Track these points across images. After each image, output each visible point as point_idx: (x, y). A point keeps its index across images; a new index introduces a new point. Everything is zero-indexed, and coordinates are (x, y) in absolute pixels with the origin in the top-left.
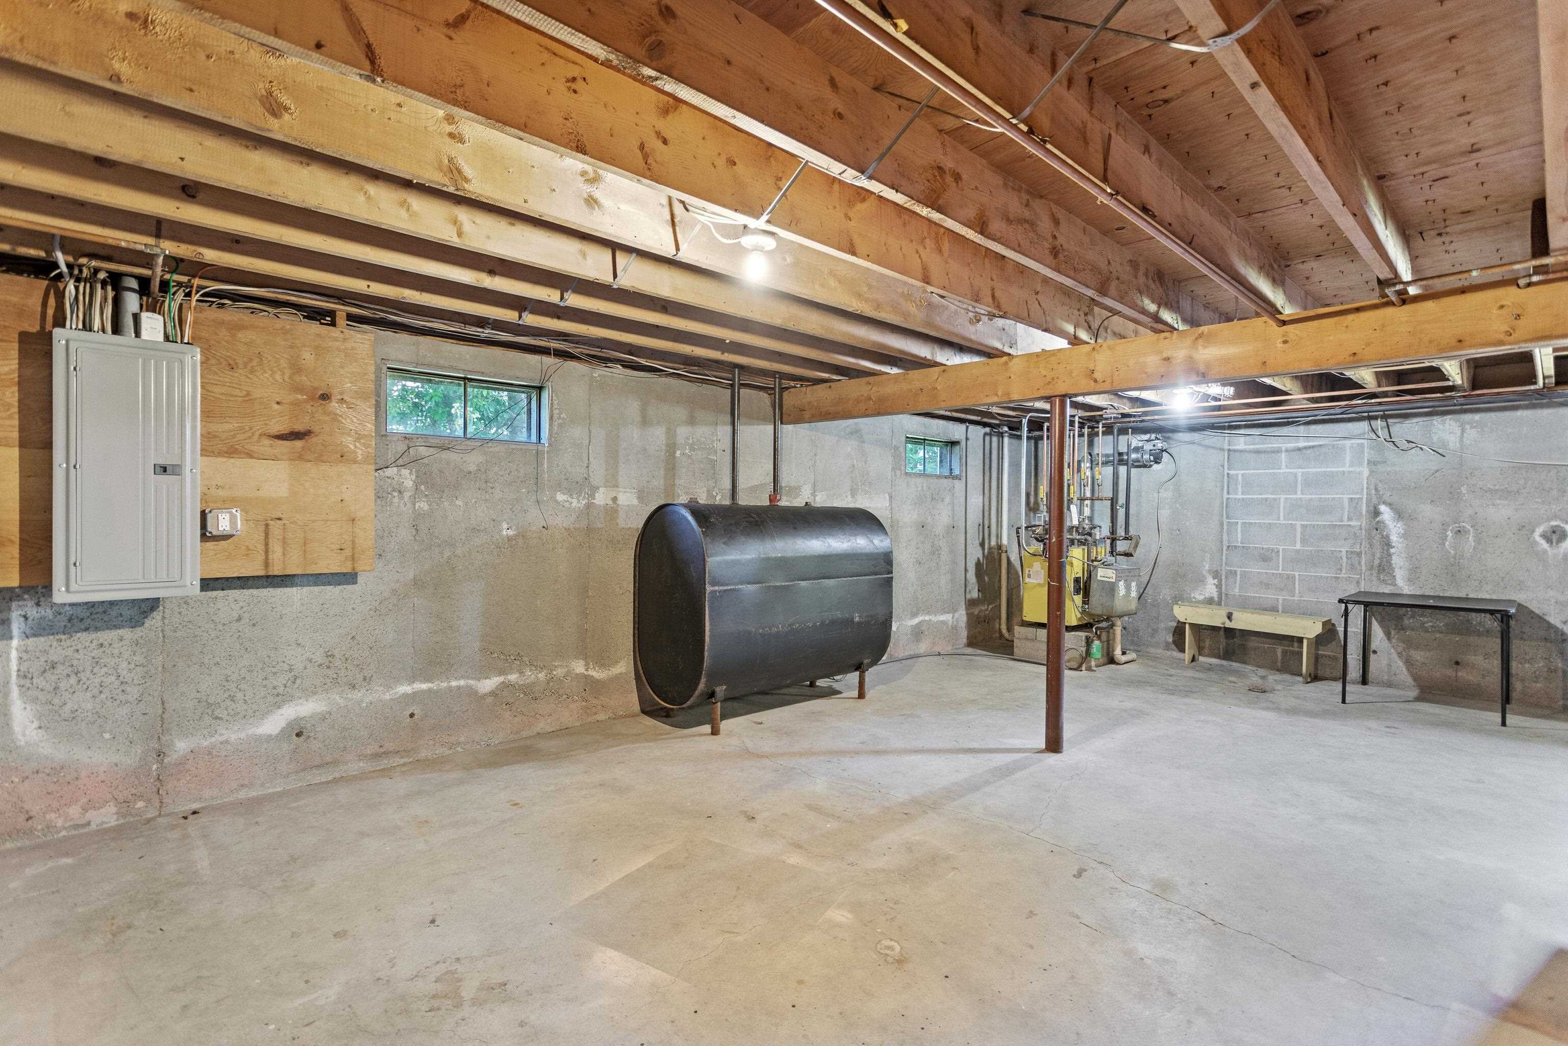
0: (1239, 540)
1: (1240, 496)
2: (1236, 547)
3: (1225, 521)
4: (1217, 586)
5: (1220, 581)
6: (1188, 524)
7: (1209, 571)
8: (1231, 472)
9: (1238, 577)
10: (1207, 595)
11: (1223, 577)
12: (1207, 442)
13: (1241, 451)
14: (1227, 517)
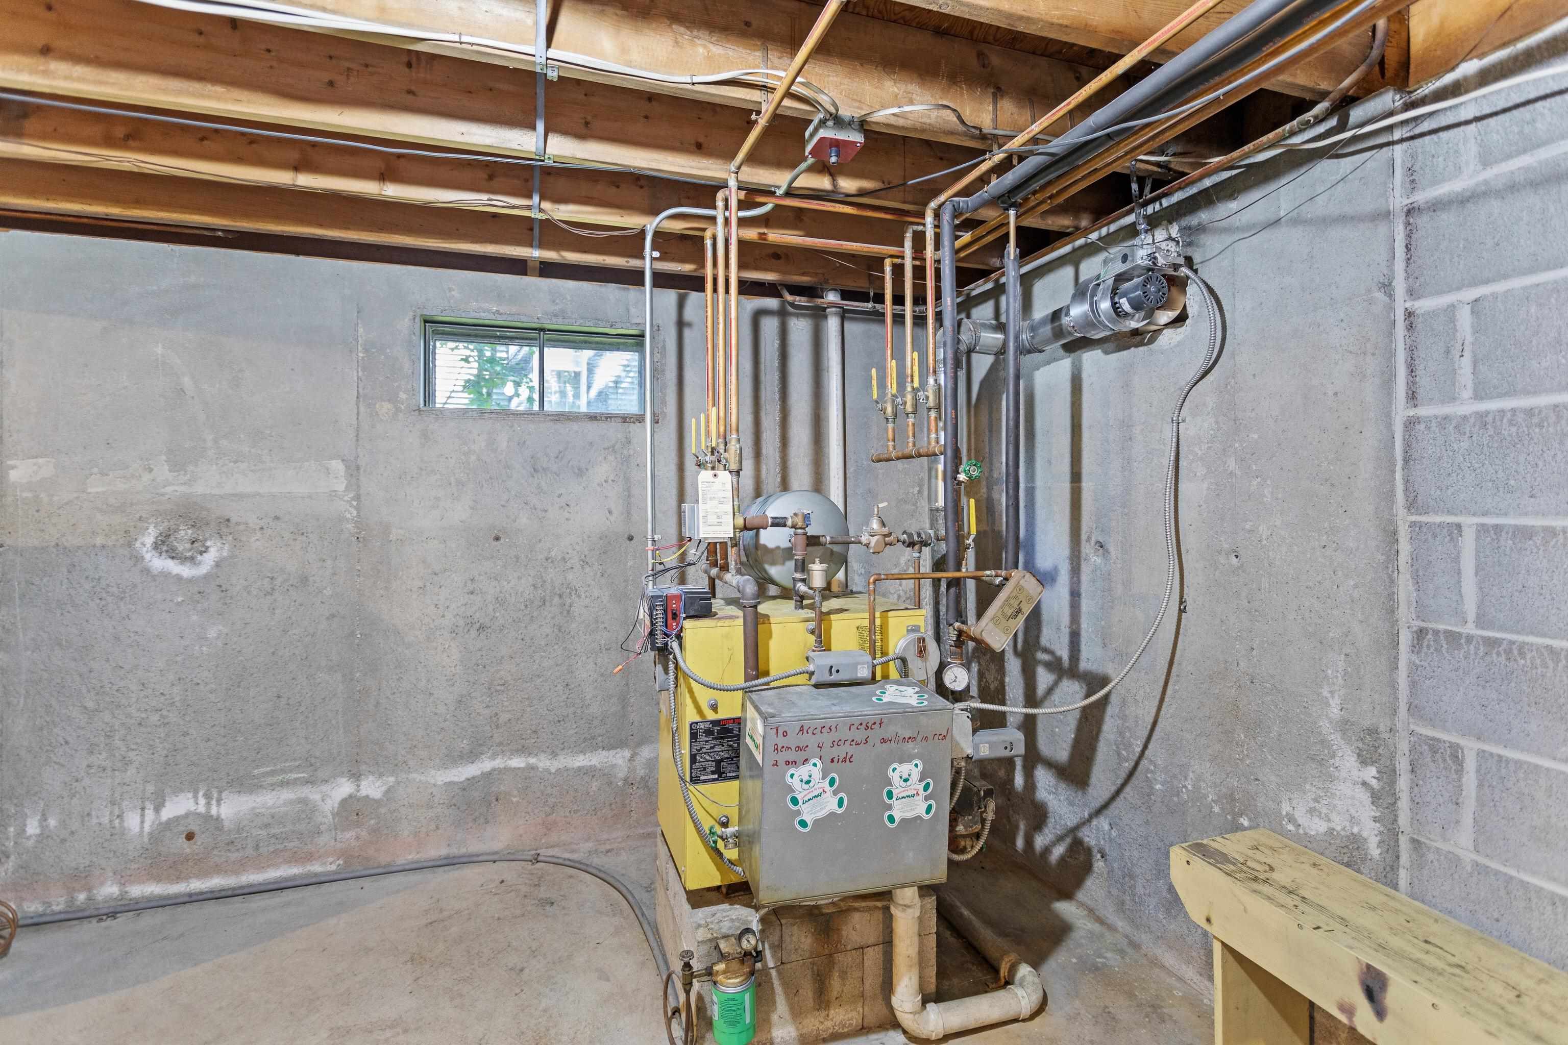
0: (1470, 608)
1: (1466, 407)
2: (1453, 638)
3: (1403, 519)
4: (1376, 797)
5: (1389, 775)
6: (1263, 530)
7: (1344, 726)
8: (1423, 305)
9: (1470, 779)
10: (1339, 823)
11: (1403, 765)
12: (1320, 207)
13: (1463, 200)
14: (1412, 505)
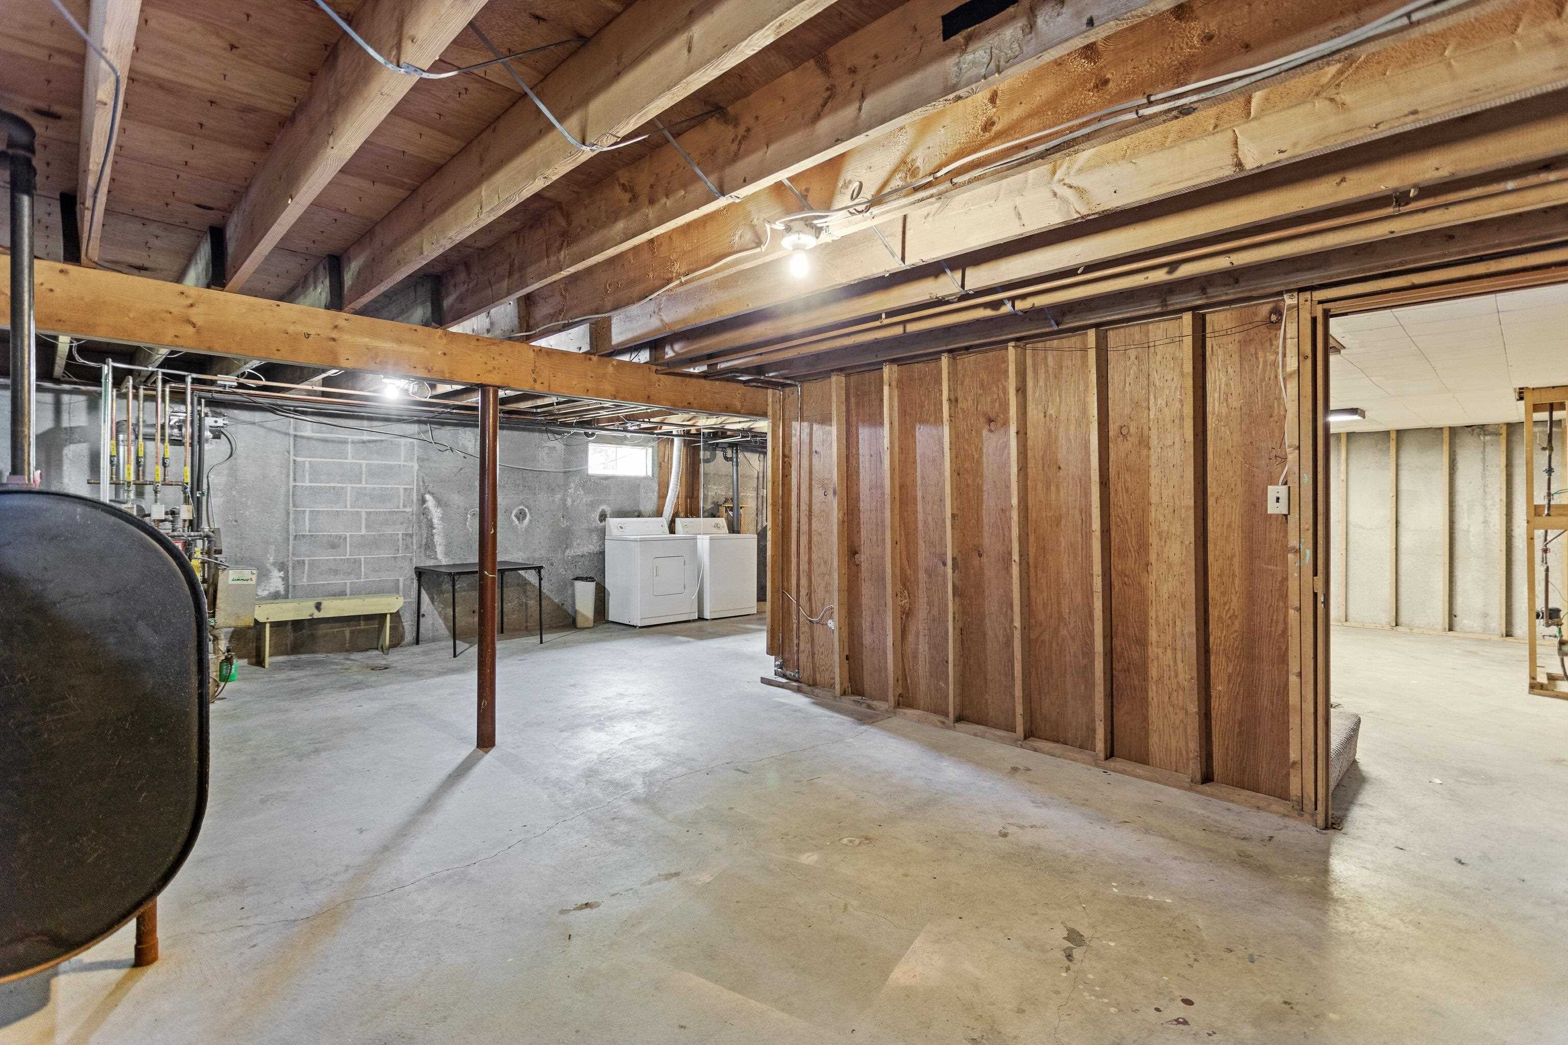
0: (307, 529)
1: (307, 484)
2: (303, 536)
3: (292, 509)
4: (283, 579)
5: (287, 572)
6: (247, 513)
7: (274, 564)
8: (298, 459)
9: (306, 567)
10: (272, 590)
11: (290, 569)
12: (269, 425)
13: (308, 438)
14: (294, 505)
